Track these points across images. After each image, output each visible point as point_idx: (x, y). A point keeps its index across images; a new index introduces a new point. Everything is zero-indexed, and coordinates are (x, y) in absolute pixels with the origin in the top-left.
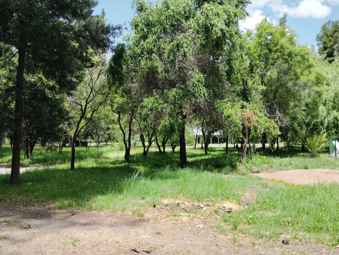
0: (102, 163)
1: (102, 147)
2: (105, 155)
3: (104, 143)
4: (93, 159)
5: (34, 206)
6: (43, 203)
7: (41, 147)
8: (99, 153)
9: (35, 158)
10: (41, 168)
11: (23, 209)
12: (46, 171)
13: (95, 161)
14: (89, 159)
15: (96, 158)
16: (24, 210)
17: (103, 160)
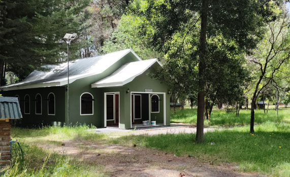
0: (283, 127)
1: (281, 110)
2: (285, 119)
3: (284, 106)
4: (273, 123)
5: (219, 165)
6: (228, 163)
7: (218, 109)
8: (279, 116)
9: (214, 119)
10: (221, 129)
11: (210, 167)
12: (226, 133)
13: (276, 125)
14: (268, 122)
15: (276, 122)
16: (211, 169)
17: (285, 125)
